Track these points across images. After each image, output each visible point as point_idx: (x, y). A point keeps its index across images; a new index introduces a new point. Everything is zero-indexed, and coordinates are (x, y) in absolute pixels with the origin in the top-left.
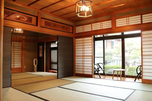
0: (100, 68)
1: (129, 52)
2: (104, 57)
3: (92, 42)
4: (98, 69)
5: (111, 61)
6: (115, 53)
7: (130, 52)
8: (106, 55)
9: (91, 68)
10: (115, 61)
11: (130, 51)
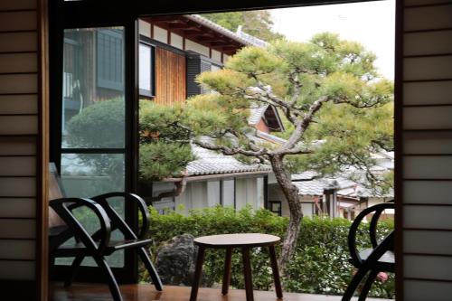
0: (113, 228)
1: (299, 121)
2: (131, 151)
3: (38, 31)
4: (102, 235)
5: (178, 184)
6: (210, 122)
7: (306, 124)
8: (149, 140)
9: (28, 229)
10: (204, 184)
11: (306, 115)
